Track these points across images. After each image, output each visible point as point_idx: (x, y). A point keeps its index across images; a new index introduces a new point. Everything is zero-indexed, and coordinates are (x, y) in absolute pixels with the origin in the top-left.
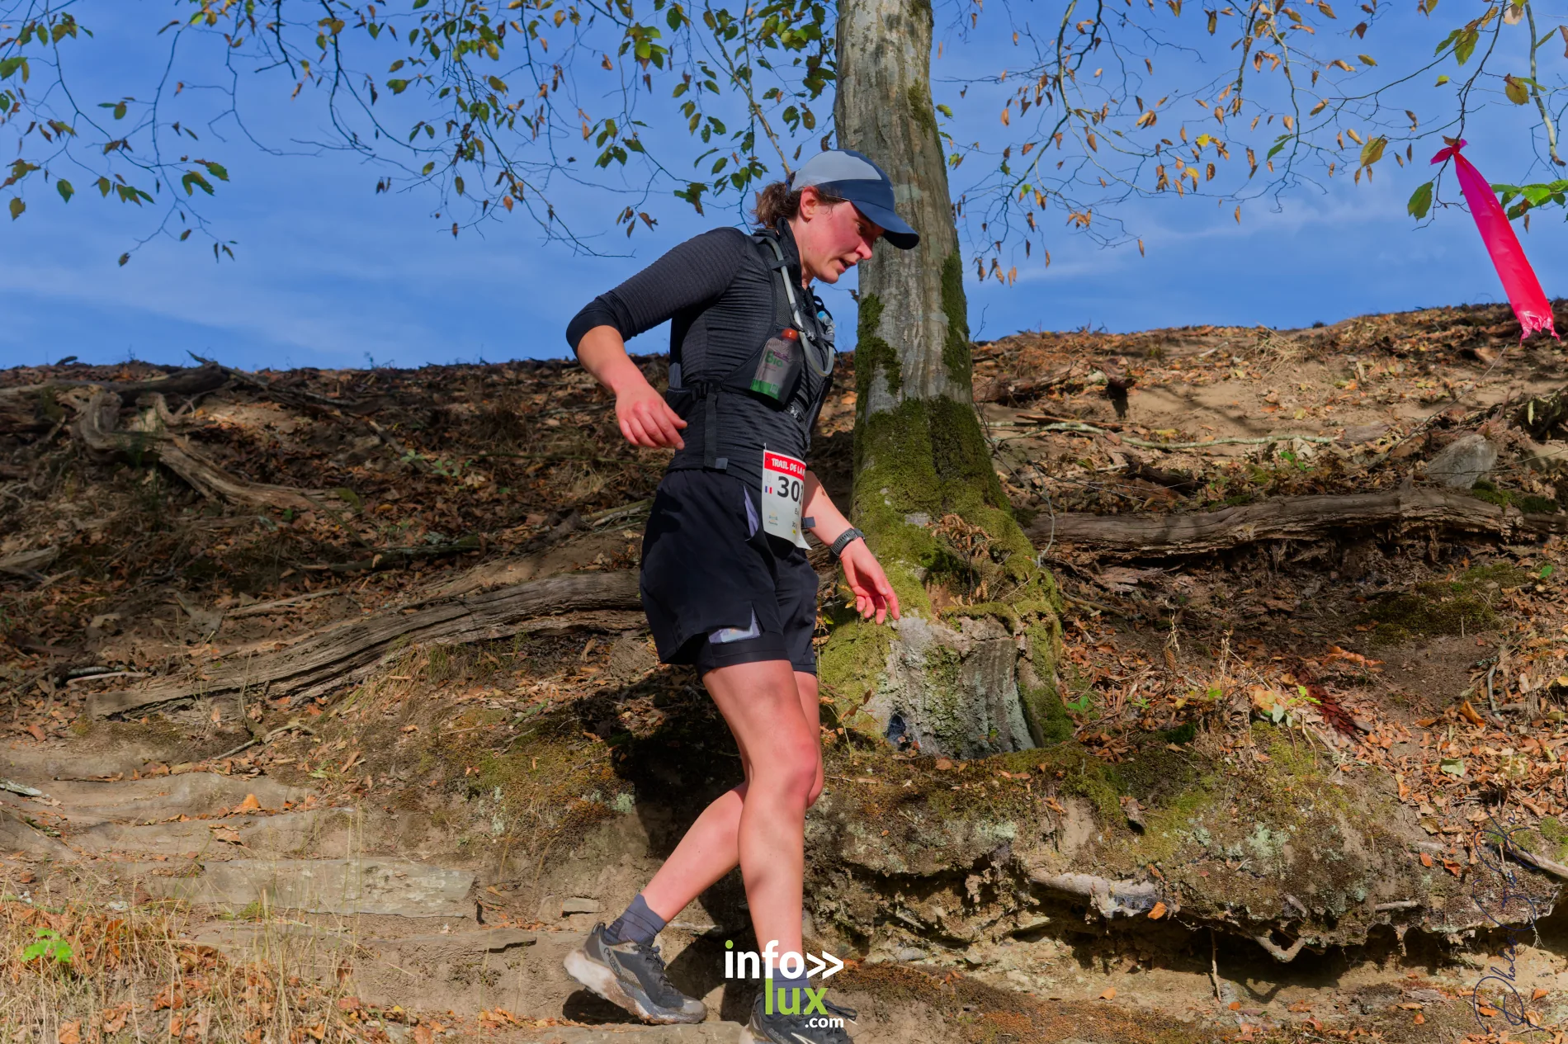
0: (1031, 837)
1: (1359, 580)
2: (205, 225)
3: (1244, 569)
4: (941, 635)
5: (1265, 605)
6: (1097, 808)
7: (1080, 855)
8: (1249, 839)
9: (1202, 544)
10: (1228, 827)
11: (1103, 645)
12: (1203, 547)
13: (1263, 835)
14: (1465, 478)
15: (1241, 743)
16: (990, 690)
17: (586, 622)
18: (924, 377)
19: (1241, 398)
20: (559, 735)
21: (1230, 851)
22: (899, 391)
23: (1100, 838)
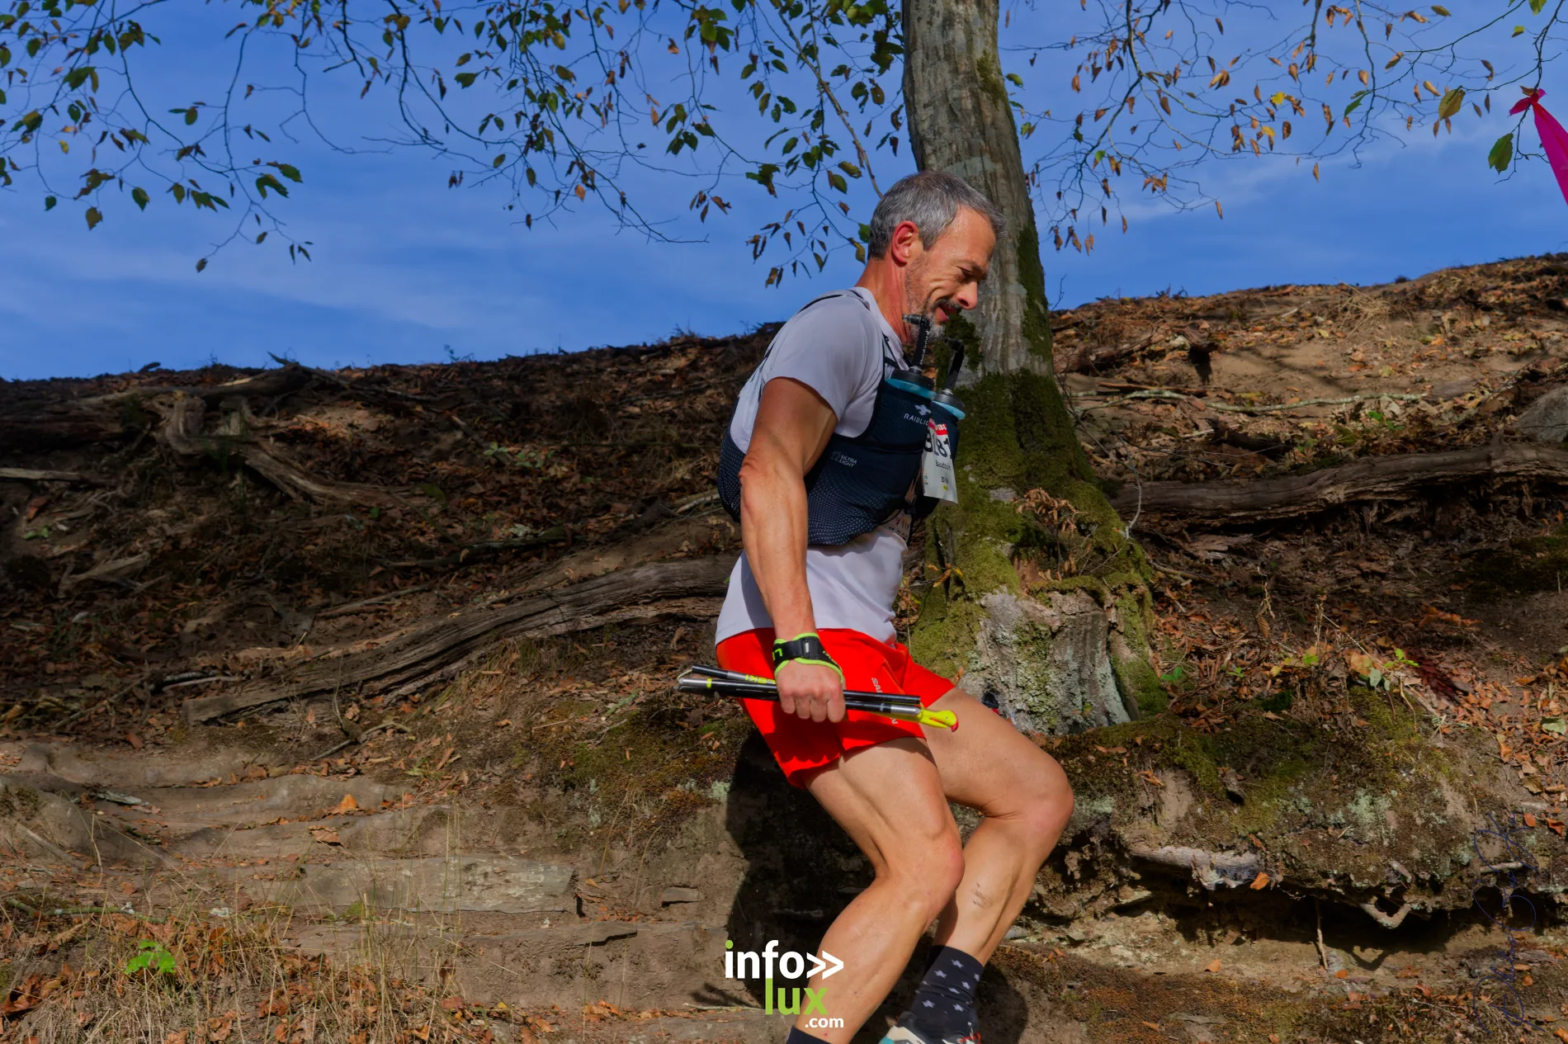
0: (1130, 811)
1: (1452, 538)
2: (281, 227)
3: (1335, 531)
4: (1030, 610)
5: (1358, 568)
6: (1195, 780)
7: (1179, 828)
8: (1350, 806)
9: (1292, 508)
10: (1328, 794)
11: (1196, 615)
12: (1293, 511)
13: (1364, 802)
14: (1556, 431)
15: (1340, 709)
16: (1082, 664)
17: (674, 610)
18: (1004, 350)
19: (1326, 358)
20: (652, 725)
21: (1332, 818)
22: (980, 366)
23: (1199, 810)
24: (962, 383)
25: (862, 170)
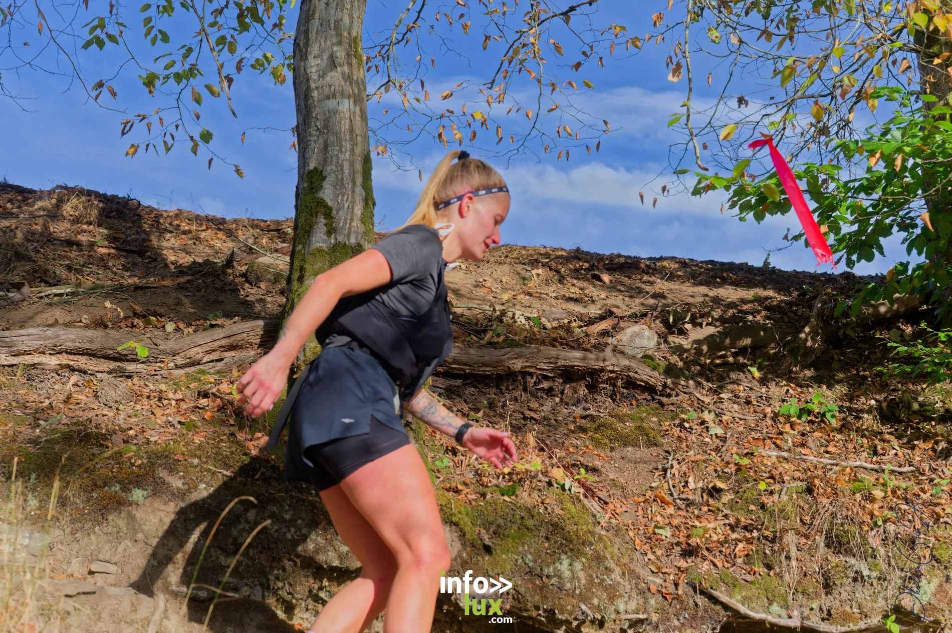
1: (573, 405)
3: (507, 389)
5: (523, 413)
6: (464, 535)
8: (557, 564)
9: (489, 369)
10: (543, 554)
12: (488, 370)
13: (566, 562)
14: (637, 351)
15: (547, 501)
17: (72, 363)
18: (350, 229)
19: (466, 282)
20: (81, 441)
21: (546, 571)
22: (333, 236)
23: (464, 555)
24: (321, 244)
25: (221, 93)
